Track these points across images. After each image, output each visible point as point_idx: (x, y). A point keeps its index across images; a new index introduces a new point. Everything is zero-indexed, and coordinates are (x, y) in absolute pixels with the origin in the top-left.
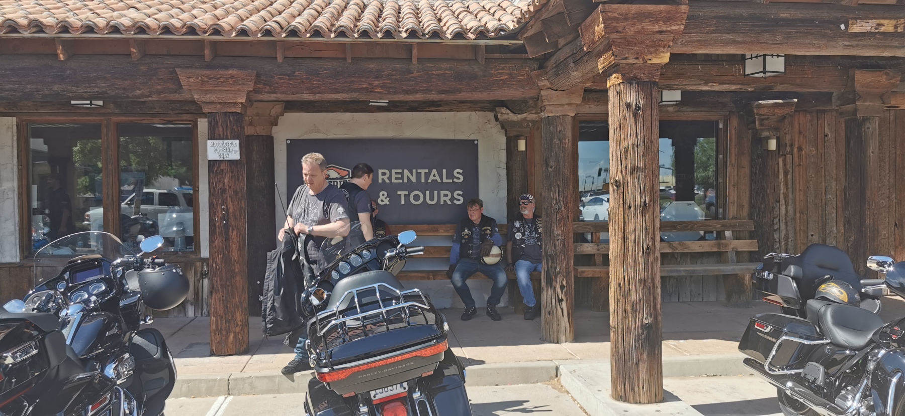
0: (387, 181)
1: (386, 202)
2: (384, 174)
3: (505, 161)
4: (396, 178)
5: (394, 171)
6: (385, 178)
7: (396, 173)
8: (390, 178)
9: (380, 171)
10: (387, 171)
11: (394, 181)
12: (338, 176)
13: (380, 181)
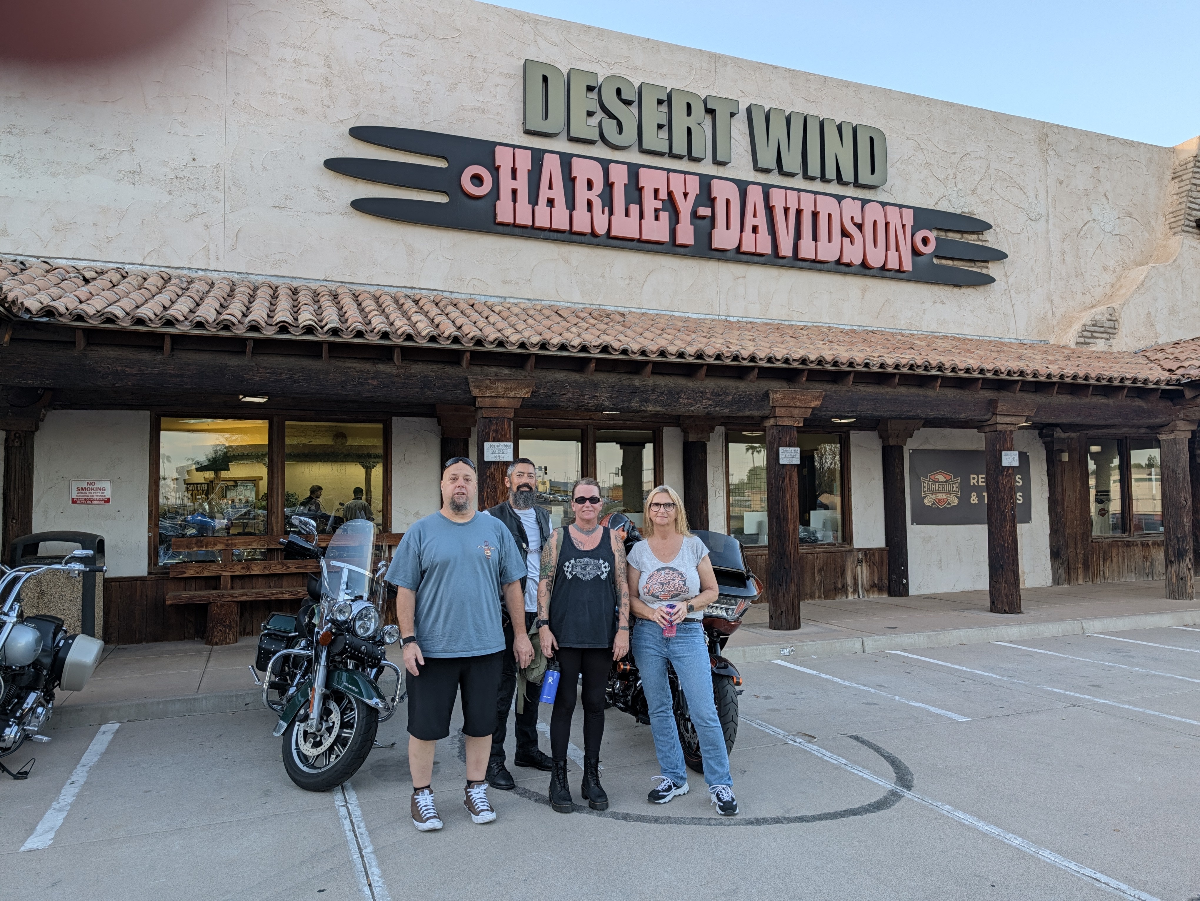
0: (976, 484)
1: (976, 501)
2: (974, 478)
3: (1046, 469)
4: (982, 482)
5: (980, 476)
6: (975, 481)
7: (982, 478)
8: (978, 482)
9: (972, 476)
10: (975, 476)
11: (980, 484)
12: (945, 480)
13: (972, 484)
